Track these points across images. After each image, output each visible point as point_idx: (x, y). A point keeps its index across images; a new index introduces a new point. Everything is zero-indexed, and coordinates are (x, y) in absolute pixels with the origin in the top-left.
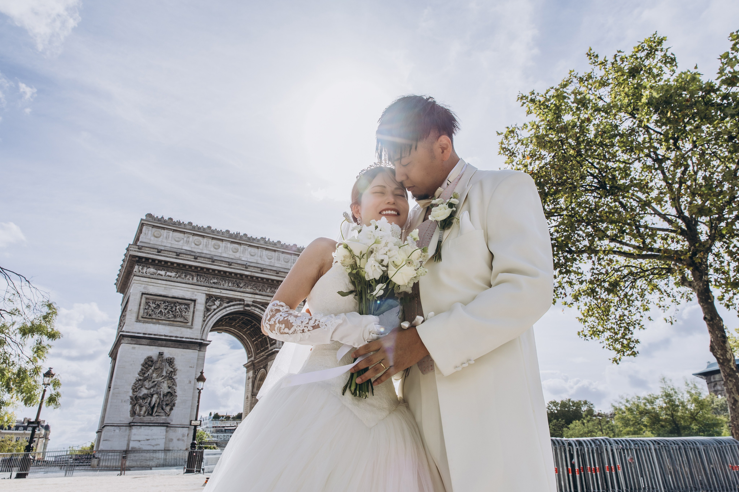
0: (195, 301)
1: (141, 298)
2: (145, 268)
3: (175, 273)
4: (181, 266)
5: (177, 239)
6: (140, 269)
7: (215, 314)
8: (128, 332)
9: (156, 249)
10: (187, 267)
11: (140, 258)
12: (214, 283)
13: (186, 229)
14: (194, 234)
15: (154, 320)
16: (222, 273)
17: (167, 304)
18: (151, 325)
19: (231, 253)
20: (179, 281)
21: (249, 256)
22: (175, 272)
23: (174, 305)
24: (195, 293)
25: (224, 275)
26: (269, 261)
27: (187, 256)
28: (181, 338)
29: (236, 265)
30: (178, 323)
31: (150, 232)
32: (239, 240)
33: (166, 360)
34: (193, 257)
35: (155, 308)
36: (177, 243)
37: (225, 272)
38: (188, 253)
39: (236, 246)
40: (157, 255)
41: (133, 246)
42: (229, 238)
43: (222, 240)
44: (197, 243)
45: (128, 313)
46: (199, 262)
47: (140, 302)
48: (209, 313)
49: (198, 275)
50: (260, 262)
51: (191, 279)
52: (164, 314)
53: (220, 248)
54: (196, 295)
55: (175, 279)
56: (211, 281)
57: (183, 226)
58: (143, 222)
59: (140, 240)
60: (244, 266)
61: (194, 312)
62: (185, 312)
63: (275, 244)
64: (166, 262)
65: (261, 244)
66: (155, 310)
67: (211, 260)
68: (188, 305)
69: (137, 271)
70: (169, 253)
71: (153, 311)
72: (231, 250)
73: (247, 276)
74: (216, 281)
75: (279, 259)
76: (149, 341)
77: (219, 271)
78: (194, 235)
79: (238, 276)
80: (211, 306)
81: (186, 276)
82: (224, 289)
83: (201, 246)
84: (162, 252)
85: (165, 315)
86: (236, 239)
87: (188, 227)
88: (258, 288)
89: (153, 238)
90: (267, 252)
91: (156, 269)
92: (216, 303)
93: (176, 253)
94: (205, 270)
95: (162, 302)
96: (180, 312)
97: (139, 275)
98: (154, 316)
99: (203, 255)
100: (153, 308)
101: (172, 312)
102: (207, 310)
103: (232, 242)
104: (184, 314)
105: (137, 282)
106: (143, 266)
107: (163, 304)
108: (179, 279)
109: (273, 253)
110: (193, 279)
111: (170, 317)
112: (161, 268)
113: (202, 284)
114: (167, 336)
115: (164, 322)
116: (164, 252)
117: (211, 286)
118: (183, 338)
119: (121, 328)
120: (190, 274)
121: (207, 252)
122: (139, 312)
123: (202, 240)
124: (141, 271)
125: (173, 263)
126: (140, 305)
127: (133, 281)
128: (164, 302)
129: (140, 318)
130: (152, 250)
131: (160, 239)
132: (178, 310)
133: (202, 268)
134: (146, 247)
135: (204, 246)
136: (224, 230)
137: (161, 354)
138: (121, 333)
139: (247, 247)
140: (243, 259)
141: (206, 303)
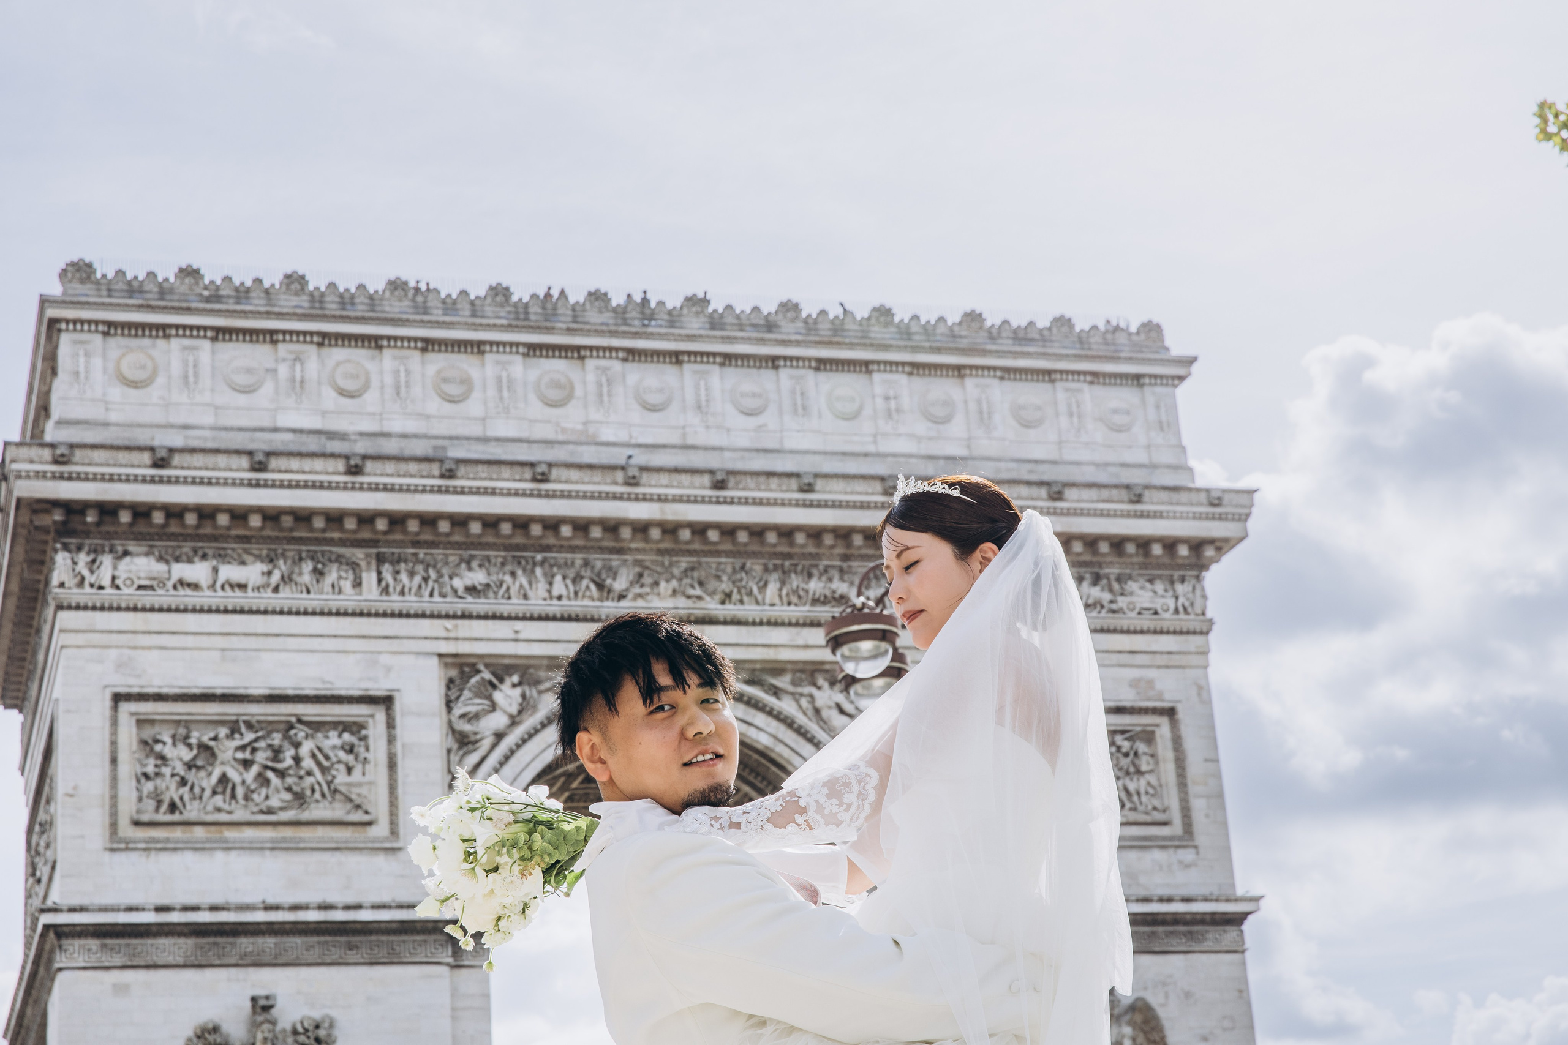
0: (387, 701)
1: (115, 722)
2: (107, 560)
3: (260, 567)
4: (287, 521)
5: (242, 379)
6: (82, 568)
7: (507, 758)
8: (82, 909)
9: (140, 449)
10: (319, 523)
11: (73, 509)
12: (471, 590)
13: (280, 316)
14: (324, 335)
15: (199, 832)
16: (506, 528)
17: (249, 736)
18: (188, 857)
19: (536, 409)
20: (286, 605)
21: (636, 415)
22: (259, 558)
23: (286, 737)
24: (385, 659)
25: (519, 540)
26: (752, 422)
27: (307, 464)
28: (348, 908)
29: (574, 474)
30: (321, 832)
31: (97, 362)
32: (570, 331)
33: (295, 1032)
34: (341, 465)
35: (190, 766)
36: (242, 400)
37: (522, 523)
38: (312, 444)
39: (557, 366)
40: (153, 480)
41: (24, 452)
42: (509, 328)
43: (477, 347)
44: (350, 385)
45: (60, 808)
46: (375, 488)
47: (114, 743)
48: (473, 758)
49: (381, 559)
50: (701, 436)
51: (347, 585)
52: (240, 792)
53: (476, 395)
54: (389, 669)
55: (268, 599)
56: (458, 583)
57: (257, 303)
58: (52, 313)
59: (56, 412)
60: (620, 476)
61: (392, 765)
62: (349, 770)
63: (770, 326)
64: (207, 513)
65: (691, 338)
66: (191, 776)
67: (435, 469)
68: (355, 727)
69: (71, 582)
70: (210, 460)
71: (183, 782)
72: (532, 397)
73: (641, 528)
74: (478, 577)
75: (802, 409)
76: (191, 942)
77: (491, 522)
78: (325, 340)
79: (596, 532)
80: (477, 716)
81: (319, 573)
82: (532, 618)
83: (371, 398)
84: (177, 459)
85: (247, 798)
86: (550, 330)
87: (288, 302)
88: (712, 584)
89: (116, 393)
90: (733, 376)
91: (161, 559)
92: (498, 696)
93: (250, 453)
94: (413, 526)
95: (223, 731)
96: (324, 770)
97: (82, 600)
98: (192, 811)
99: (390, 447)
100: (180, 769)
101: (282, 774)
102: (464, 742)
103: (534, 350)
104: (341, 778)
105: (80, 639)
106: (96, 551)
107: (230, 736)
108: (287, 597)
109: (767, 376)
110: (357, 584)
111: (274, 802)
112: (187, 548)
113: (411, 603)
114: (276, 908)
115: (249, 833)
116: (188, 459)
117: (459, 606)
118: (358, 907)
119: (40, 890)
120: (339, 559)
121: (411, 426)
122: (114, 798)
123: (371, 366)
124: (90, 578)
125: (239, 515)
126: (114, 761)
127: (58, 639)
128: (234, 729)
129: (126, 830)
130: (123, 456)
131: (155, 392)
132: (308, 763)
133: (397, 520)
134: (94, 447)
135: (389, 391)
136: (478, 291)
137: (262, 1007)
138: (46, 919)
139: (616, 366)
140: (608, 434)
141: (449, 705)
